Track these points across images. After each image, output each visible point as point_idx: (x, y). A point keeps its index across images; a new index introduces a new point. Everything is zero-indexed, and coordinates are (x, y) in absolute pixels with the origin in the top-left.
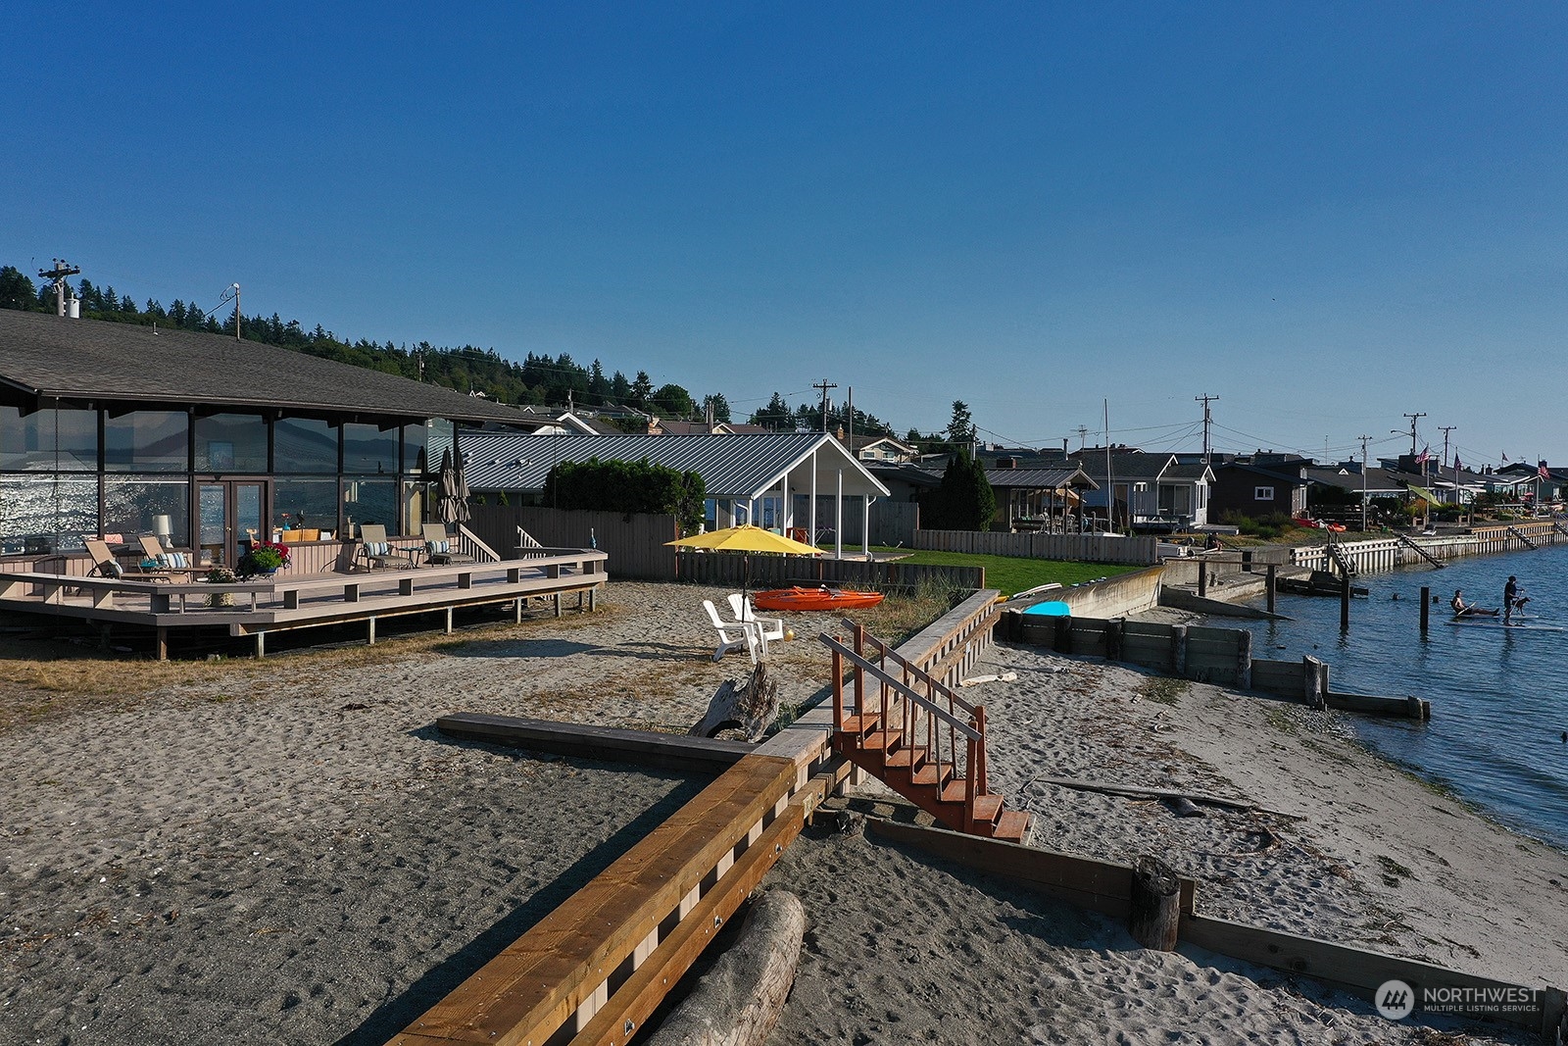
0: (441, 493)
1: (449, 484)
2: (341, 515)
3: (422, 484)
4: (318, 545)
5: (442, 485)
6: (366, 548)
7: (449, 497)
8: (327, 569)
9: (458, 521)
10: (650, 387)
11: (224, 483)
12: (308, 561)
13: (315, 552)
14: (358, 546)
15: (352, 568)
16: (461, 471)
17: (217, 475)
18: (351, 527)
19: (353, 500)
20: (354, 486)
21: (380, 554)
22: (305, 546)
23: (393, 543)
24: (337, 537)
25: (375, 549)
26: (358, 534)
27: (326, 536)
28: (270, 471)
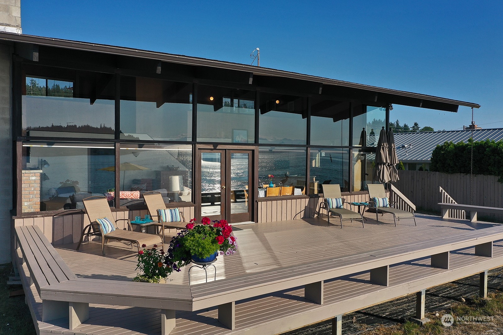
0: (379, 162)
1: (384, 154)
2: (308, 176)
3: (362, 155)
4: (291, 199)
5: (379, 156)
6: (326, 202)
7: (384, 164)
8: (298, 217)
9: (390, 182)
10: (419, 128)
11: (221, 151)
12: (284, 211)
13: (289, 205)
14: (321, 200)
15: (316, 216)
16: (393, 145)
17: (215, 145)
18: (316, 184)
19: (317, 166)
20: (318, 158)
21: (337, 207)
22: (282, 199)
23: (345, 197)
24: (306, 193)
25: (333, 204)
26: (321, 191)
27: (298, 192)
28: (256, 143)
